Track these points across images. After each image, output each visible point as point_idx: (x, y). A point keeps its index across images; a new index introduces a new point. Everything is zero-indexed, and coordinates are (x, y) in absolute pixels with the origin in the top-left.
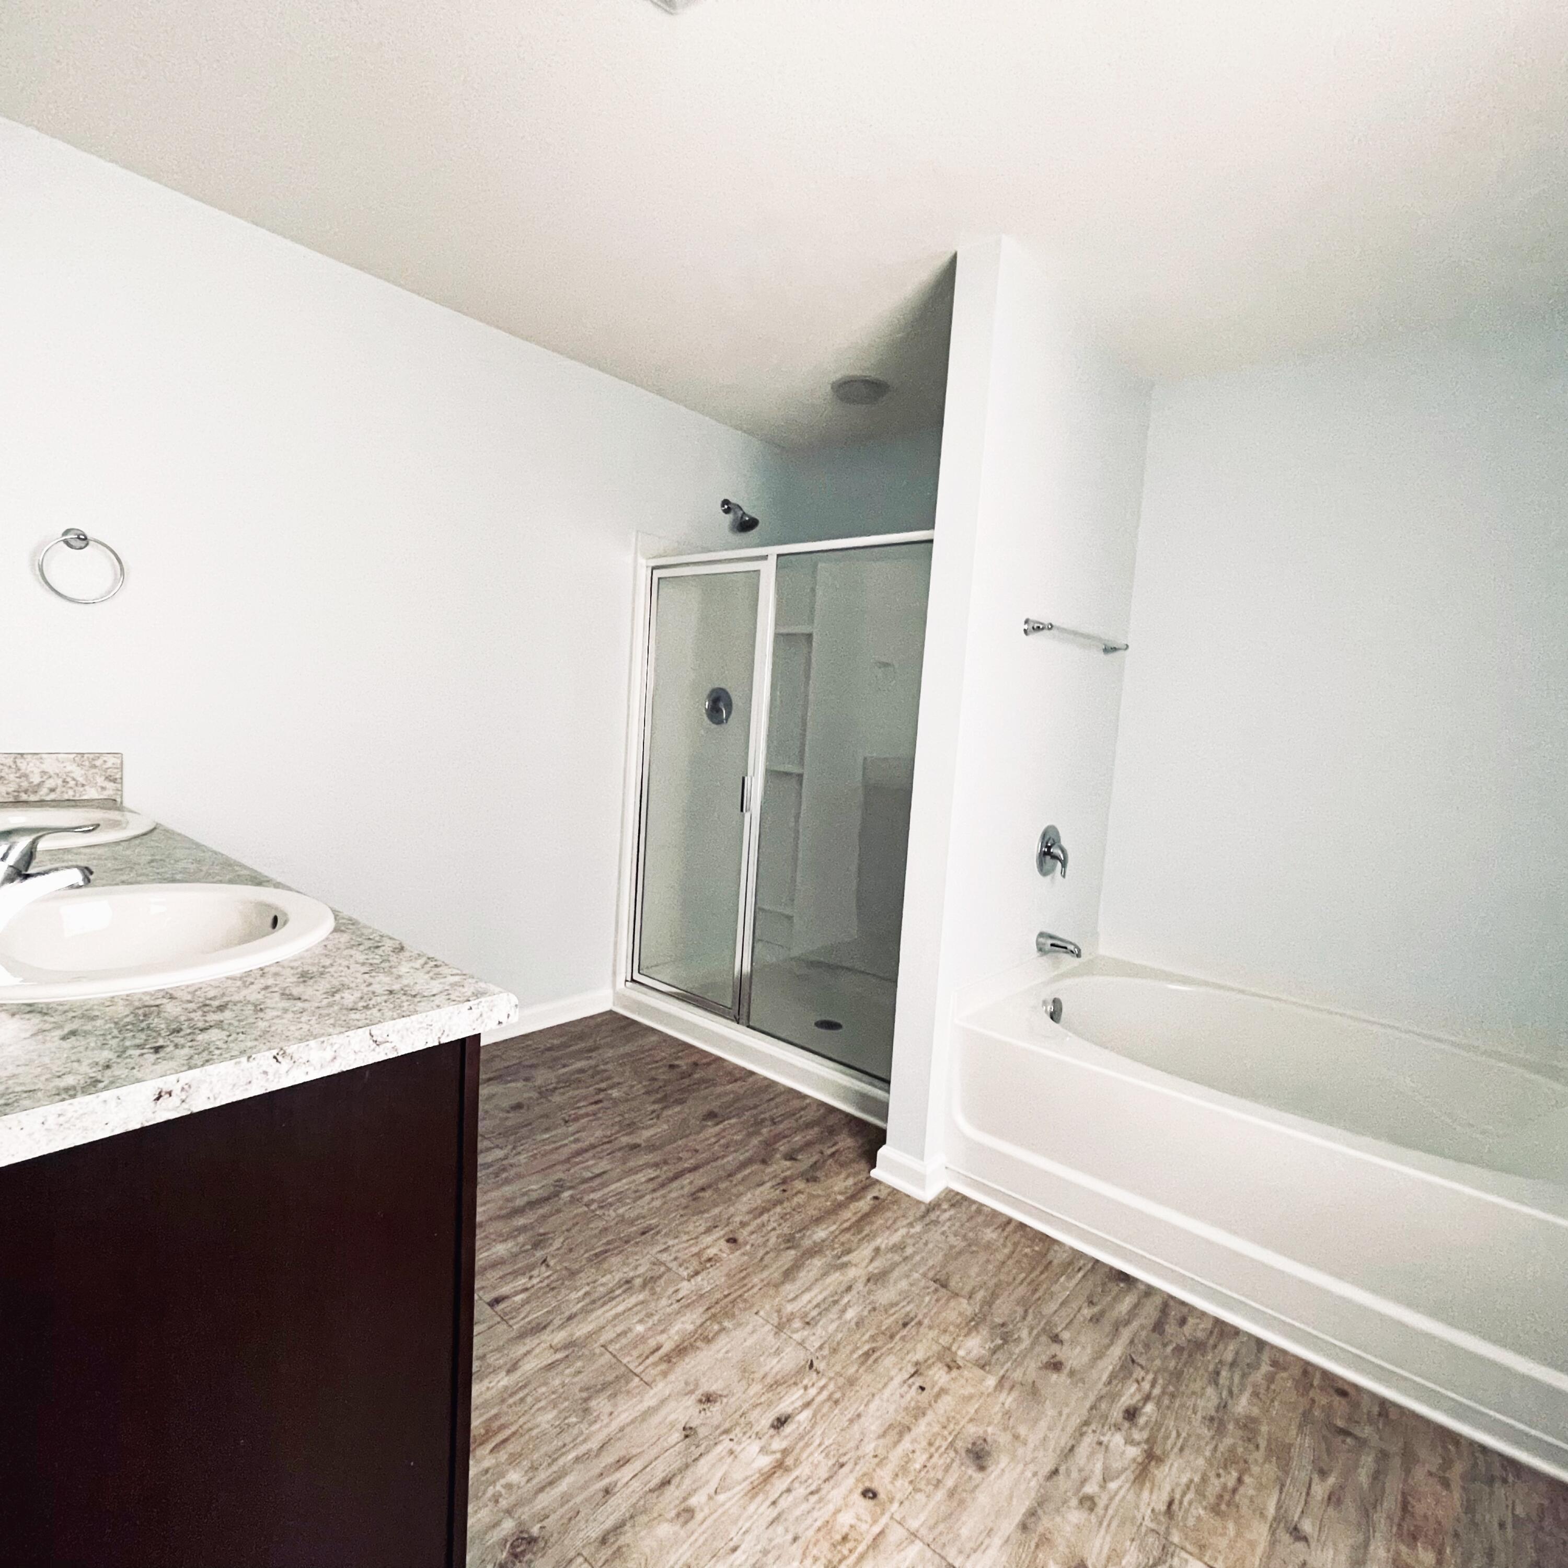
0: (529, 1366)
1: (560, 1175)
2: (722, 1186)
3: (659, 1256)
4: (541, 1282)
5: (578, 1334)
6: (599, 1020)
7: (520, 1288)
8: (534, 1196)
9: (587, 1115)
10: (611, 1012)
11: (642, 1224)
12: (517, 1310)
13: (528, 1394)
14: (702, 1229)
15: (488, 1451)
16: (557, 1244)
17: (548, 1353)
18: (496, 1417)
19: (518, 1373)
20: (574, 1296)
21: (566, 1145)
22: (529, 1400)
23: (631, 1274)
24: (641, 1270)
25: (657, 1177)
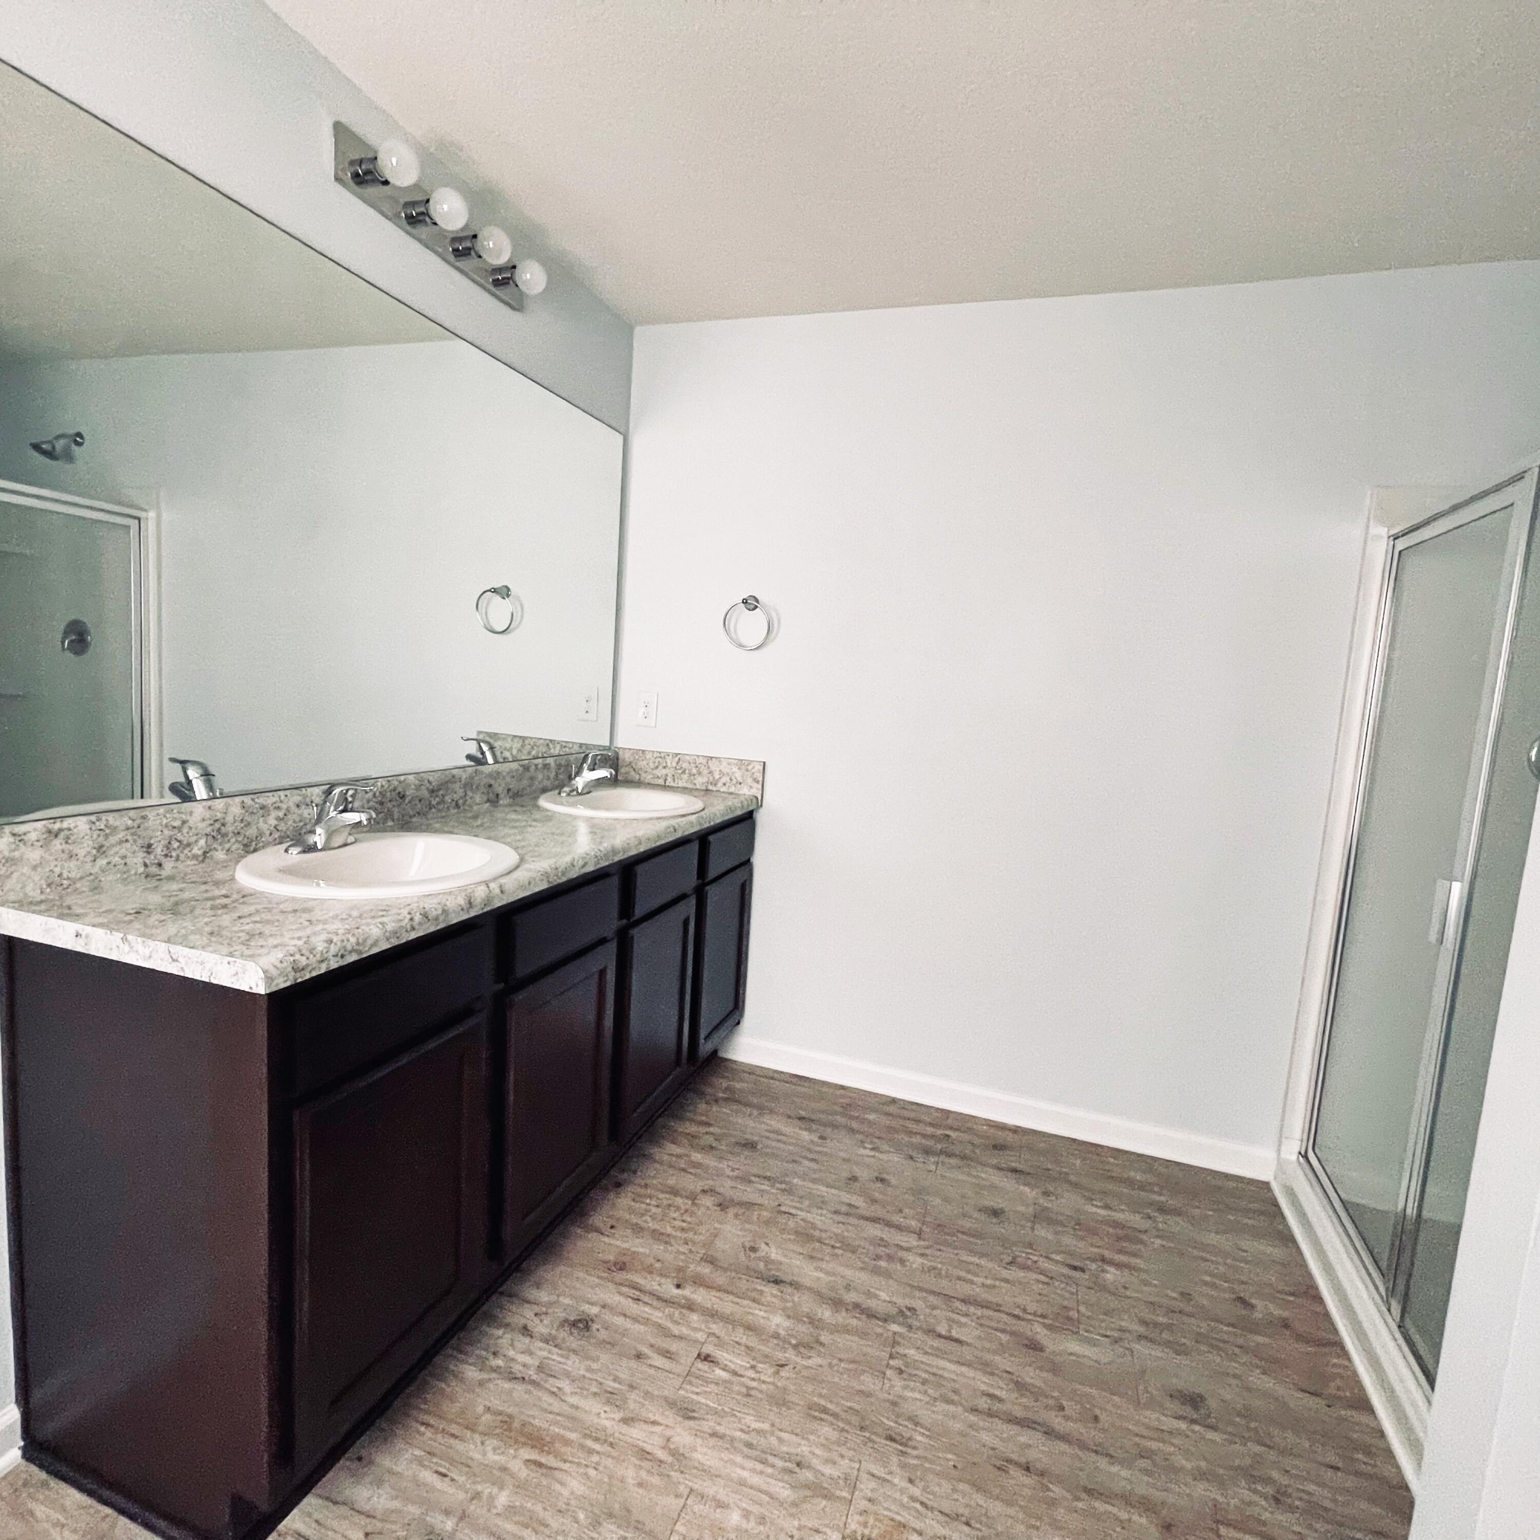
0: (637, 1433)
1: (918, 1304)
2: (1057, 1491)
3: (864, 1476)
4: (753, 1379)
5: (697, 1456)
6: (1232, 1184)
7: (733, 1366)
8: (872, 1303)
9: (1042, 1272)
10: (1266, 1185)
11: (906, 1429)
12: (707, 1382)
13: (598, 1453)
14: (946, 1506)
15: (527, 1457)
16: (816, 1361)
17: (658, 1441)
18: (567, 1442)
19: (624, 1429)
20: (751, 1421)
21: (972, 1282)
22: (595, 1458)
23: (815, 1462)
24: (828, 1470)
25: (1000, 1400)
